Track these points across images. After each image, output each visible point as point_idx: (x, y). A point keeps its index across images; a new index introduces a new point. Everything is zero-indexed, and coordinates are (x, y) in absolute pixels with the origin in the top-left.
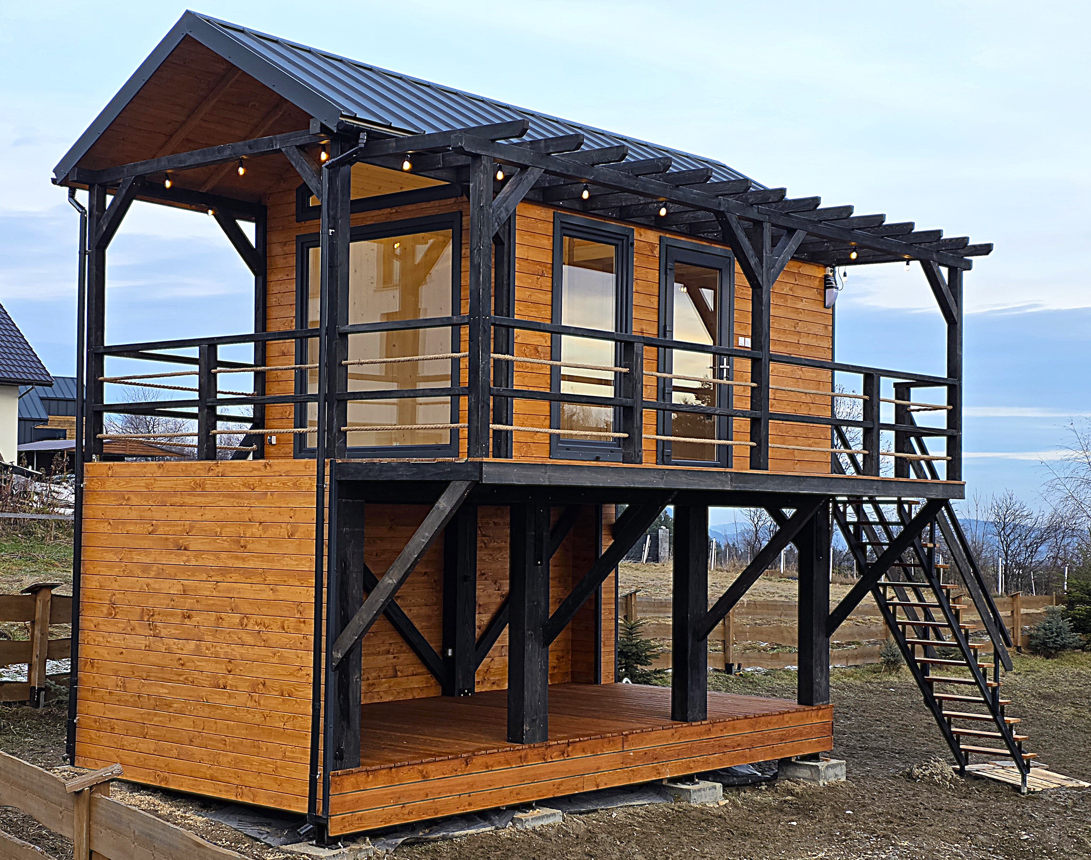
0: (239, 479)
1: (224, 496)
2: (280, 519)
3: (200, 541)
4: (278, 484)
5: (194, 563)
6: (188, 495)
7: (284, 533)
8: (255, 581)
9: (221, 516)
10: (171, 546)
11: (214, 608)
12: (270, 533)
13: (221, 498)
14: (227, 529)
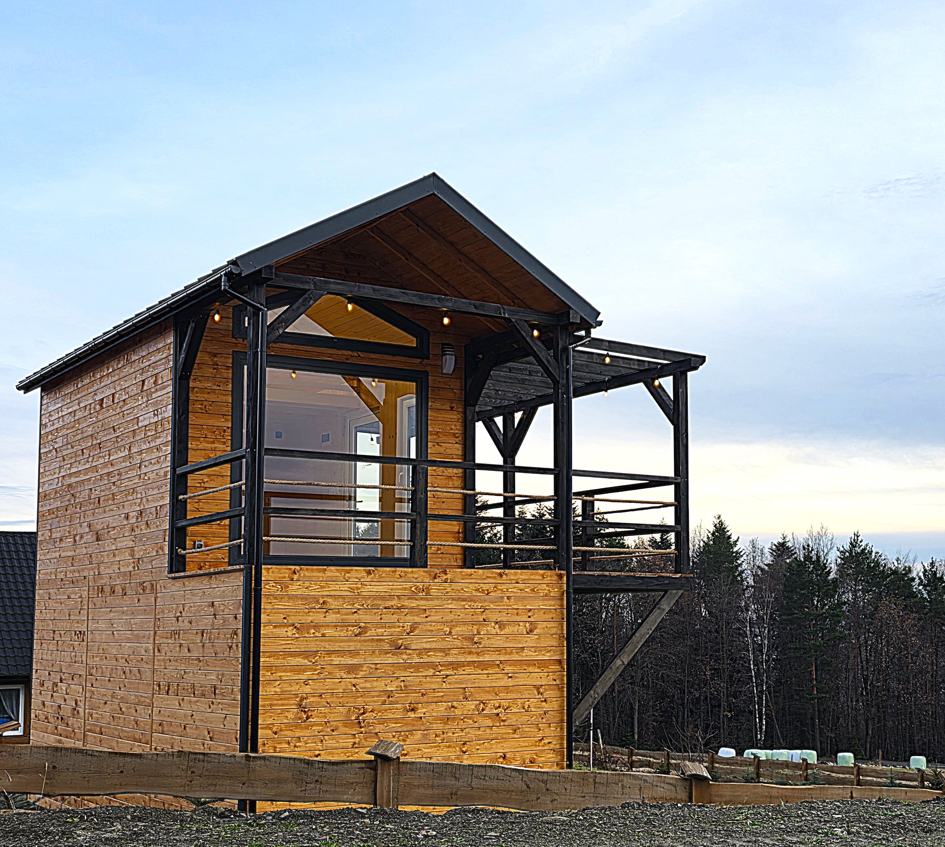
0: (471, 586)
1: (453, 599)
2: (518, 618)
3: (424, 640)
4: (515, 590)
5: (417, 660)
6: (408, 599)
7: (522, 629)
8: (491, 672)
9: (451, 617)
10: (387, 647)
11: (445, 699)
12: (506, 631)
13: (449, 602)
14: (458, 629)
